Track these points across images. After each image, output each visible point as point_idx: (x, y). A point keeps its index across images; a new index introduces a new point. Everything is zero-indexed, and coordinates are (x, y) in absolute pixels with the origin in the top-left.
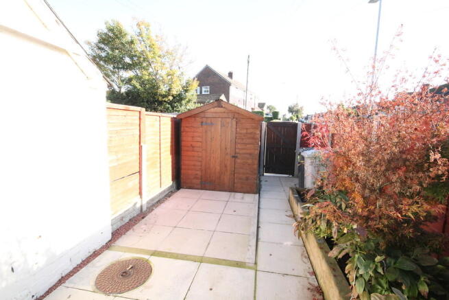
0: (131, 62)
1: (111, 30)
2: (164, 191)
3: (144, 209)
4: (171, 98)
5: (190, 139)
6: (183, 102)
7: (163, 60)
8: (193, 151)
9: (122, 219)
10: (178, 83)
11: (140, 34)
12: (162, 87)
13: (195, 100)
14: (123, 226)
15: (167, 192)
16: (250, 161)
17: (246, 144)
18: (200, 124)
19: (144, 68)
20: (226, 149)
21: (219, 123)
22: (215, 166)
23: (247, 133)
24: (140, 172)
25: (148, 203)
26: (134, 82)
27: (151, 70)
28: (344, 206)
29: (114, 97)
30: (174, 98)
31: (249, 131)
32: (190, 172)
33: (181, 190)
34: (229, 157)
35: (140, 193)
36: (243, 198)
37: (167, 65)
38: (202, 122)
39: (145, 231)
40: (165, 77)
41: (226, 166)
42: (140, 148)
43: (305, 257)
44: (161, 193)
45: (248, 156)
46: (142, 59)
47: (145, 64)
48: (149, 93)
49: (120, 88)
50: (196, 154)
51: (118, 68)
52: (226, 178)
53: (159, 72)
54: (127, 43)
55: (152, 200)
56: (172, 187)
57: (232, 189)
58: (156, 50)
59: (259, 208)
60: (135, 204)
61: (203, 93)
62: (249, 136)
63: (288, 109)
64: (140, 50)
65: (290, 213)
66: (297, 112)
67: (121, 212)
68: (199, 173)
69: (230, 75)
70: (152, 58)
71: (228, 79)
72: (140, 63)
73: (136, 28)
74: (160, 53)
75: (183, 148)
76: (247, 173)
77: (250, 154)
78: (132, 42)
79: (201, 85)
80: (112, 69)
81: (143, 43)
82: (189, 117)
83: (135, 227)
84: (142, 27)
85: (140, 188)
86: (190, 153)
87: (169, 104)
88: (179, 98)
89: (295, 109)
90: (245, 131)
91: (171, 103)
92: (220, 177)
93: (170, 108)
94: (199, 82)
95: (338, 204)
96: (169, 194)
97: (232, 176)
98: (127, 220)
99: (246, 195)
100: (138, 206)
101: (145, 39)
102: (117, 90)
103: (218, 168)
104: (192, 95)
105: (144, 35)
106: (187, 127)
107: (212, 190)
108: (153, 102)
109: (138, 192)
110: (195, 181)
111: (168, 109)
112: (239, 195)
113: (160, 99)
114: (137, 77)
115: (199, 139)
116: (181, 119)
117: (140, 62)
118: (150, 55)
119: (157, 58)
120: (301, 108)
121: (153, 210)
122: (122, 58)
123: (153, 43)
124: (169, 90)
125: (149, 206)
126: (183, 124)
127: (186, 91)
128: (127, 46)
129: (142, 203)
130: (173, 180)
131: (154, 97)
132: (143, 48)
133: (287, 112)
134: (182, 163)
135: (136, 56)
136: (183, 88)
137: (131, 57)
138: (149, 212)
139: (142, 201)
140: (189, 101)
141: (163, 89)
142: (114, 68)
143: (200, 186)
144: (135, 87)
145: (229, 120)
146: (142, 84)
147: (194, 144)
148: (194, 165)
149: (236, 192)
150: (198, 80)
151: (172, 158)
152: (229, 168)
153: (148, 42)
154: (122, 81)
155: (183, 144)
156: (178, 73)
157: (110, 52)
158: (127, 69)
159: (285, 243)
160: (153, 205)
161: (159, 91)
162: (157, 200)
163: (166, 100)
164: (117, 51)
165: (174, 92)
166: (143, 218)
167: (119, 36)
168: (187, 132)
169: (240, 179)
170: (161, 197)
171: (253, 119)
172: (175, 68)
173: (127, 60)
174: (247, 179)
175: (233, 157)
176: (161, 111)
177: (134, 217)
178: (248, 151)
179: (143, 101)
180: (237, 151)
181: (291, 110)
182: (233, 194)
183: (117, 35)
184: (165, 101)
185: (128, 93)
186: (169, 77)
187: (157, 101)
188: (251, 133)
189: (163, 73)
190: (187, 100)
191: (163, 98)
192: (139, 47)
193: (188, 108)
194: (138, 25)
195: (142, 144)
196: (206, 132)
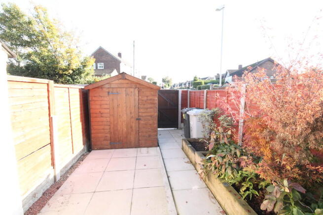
0: (29, 40)
1: (8, 11)
2: (77, 156)
3: (58, 178)
4: (71, 72)
5: (98, 107)
6: (83, 75)
7: (61, 40)
8: (102, 117)
9: (34, 196)
10: (77, 59)
11: (38, 16)
12: (61, 62)
13: (93, 74)
14: (37, 202)
15: (79, 156)
16: (151, 122)
17: (147, 108)
18: (107, 93)
19: (43, 46)
20: (131, 113)
21: (124, 93)
22: (122, 127)
23: (147, 100)
24: (51, 144)
25: (61, 171)
26: (33, 57)
27: (49, 48)
28: (238, 154)
29: (14, 70)
30: (74, 71)
31: (149, 98)
32: (100, 135)
33: (93, 152)
34: (133, 120)
35: (53, 164)
36: (148, 152)
37: (66, 44)
38: (109, 92)
39: (62, 203)
40: (64, 54)
41: (131, 127)
42: (51, 120)
43: (212, 198)
44: (74, 159)
45: (149, 118)
46: (40, 38)
47: (43, 42)
48: (50, 67)
49: (19, 62)
50: (105, 119)
51: (16, 45)
52: (133, 138)
53: (58, 50)
54: (26, 23)
55: (66, 167)
56: (83, 150)
57: (138, 146)
58: (54, 31)
59: (163, 159)
60: (48, 176)
61: (99, 68)
62: (149, 101)
63: (162, 80)
64: (38, 30)
65: (187, 160)
66: (168, 82)
67: (32, 189)
68: (108, 135)
69: (120, 55)
70: (51, 37)
71: (118, 58)
72: (38, 42)
73: (33, 11)
74: (58, 34)
75: (92, 115)
76: (150, 132)
77: (151, 116)
78: (30, 23)
79: (96, 62)
80: (9, 45)
81: (40, 24)
82: (97, 88)
83: (50, 201)
84: (39, 10)
85: (53, 159)
86: (98, 119)
87: (69, 76)
88: (78, 72)
89: (167, 80)
90: (145, 98)
91: (71, 76)
92: (127, 137)
93: (71, 80)
94: (95, 59)
95: (233, 152)
96: (81, 158)
97: (137, 135)
98: (40, 195)
99: (150, 149)
100: (52, 177)
101: (42, 21)
102: (16, 64)
103: (125, 129)
104: (90, 70)
105: (42, 17)
106: (95, 96)
107: (121, 148)
108: (55, 75)
109: (50, 163)
110: (105, 142)
111: (68, 81)
112: (144, 150)
113: (61, 72)
114: (36, 53)
115: (106, 106)
116: (89, 90)
117: (39, 40)
118: (48, 35)
119: (56, 37)
120: (171, 79)
121: (67, 177)
122: (20, 36)
123: (51, 24)
124: (69, 65)
125: (63, 174)
126: (91, 94)
127: (84, 66)
128: (24, 25)
129: (55, 173)
130: (84, 144)
131: (54, 71)
132: (42, 29)
133: (162, 83)
134: (92, 128)
135: (34, 35)
136: (82, 63)
137: (30, 36)
138: (64, 180)
139: (55, 171)
140: (88, 74)
141: (63, 64)
142: (12, 44)
143: (109, 146)
144: (34, 62)
145: (132, 90)
146: (42, 59)
147: (102, 111)
148: (103, 129)
149: (141, 147)
150: (94, 58)
151: (82, 125)
152: (134, 129)
153: (46, 24)
154: (21, 56)
155: (91, 111)
156: (76, 51)
157: (8, 30)
158: (25, 46)
159: (193, 188)
160: (67, 172)
161: (59, 65)
162: (70, 166)
163: (67, 73)
164: (14, 30)
165: (74, 67)
166: (58, 188)
167: (16, 16)
168: (95, 101)
169: (144, 136)
170: (74, 162)
171: (152, 88)
172: (73, 47)
173: (26, 38)
174: (150, 136)
175: (137, 119)
176: (62, 83)
177: (48, 190)
178: (149, 114)
179: (43, 74)
180: (140, 114)
181: (164, 81)
182: (139, 149)
183: (14, 16)
184: (65, 74)
185: (28, 67)
186: (68, 54)
187: (58, 74)
188: (151, 100)
189: (62, 51)
190: (86, 73)
191: (64, 71)
192: (37, 28)
193: (87, 80)
194: (35, 8)
195: (52, 116)
196: (113, 100)
